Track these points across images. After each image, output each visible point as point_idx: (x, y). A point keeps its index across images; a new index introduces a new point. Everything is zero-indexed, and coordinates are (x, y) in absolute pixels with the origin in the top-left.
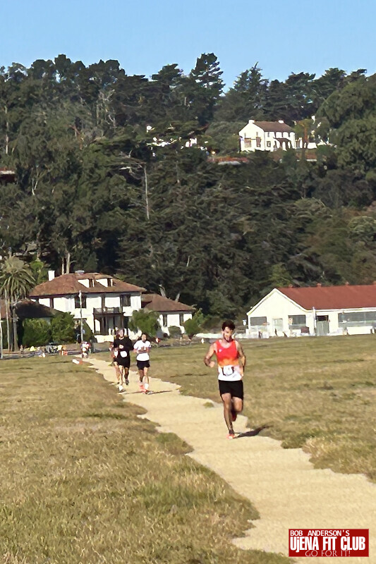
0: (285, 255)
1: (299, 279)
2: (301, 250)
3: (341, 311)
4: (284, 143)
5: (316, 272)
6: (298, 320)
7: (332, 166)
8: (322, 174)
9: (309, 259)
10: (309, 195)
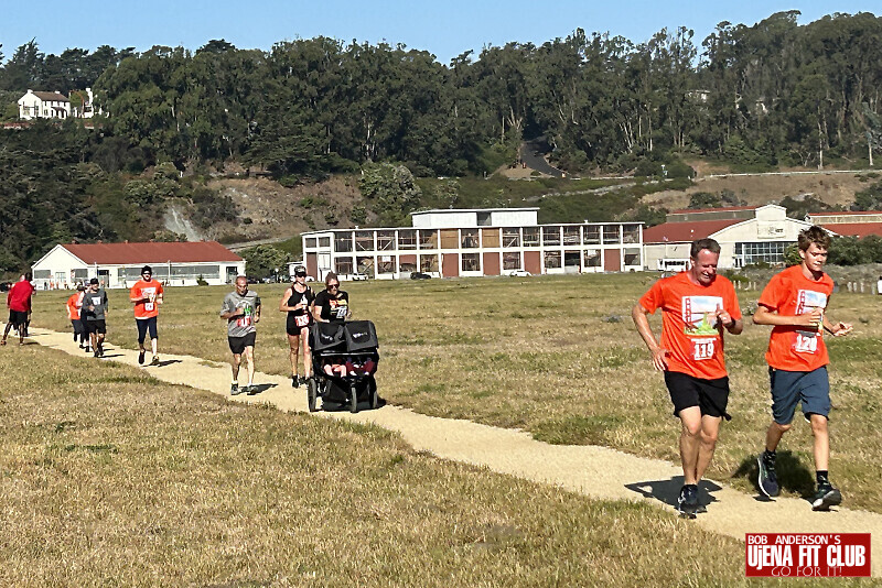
0: (66, 214)
1: (79, 236)
2: (81, 210)
3: (121, 266)
4: (60, 113)
5: (95, 231)
6: (80, 274)
7: (108, 134)
8: (99, 140)
9: (89, 218)
10: (87, 160)
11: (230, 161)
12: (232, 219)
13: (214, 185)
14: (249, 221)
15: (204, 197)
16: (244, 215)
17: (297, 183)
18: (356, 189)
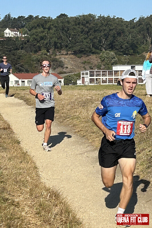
0: (14, 65)
1: (18, 71)
2: (19, 63)
3: (28, 80)
4: (16, 35)
5: (22, 70)
6: (17, 82)
7: (28, 41)
8: (25, 43)
9: (21, 66)
10: (22, 49)
11: (63, 50)
12: (62, 67)
13: (57, 57)
14: (67, 68)
15: (55, 60)
16: (66, 66)
17: (82, 56)
18: (99, 59)
